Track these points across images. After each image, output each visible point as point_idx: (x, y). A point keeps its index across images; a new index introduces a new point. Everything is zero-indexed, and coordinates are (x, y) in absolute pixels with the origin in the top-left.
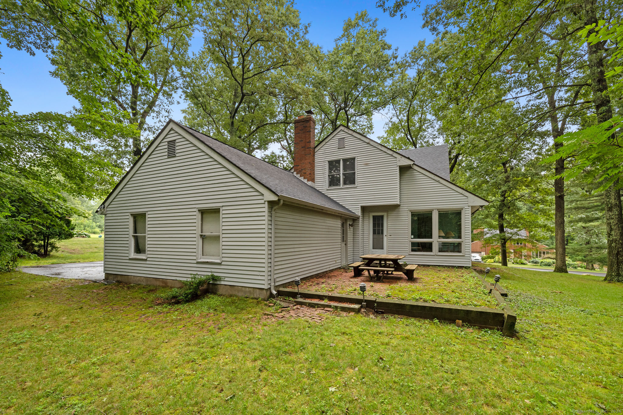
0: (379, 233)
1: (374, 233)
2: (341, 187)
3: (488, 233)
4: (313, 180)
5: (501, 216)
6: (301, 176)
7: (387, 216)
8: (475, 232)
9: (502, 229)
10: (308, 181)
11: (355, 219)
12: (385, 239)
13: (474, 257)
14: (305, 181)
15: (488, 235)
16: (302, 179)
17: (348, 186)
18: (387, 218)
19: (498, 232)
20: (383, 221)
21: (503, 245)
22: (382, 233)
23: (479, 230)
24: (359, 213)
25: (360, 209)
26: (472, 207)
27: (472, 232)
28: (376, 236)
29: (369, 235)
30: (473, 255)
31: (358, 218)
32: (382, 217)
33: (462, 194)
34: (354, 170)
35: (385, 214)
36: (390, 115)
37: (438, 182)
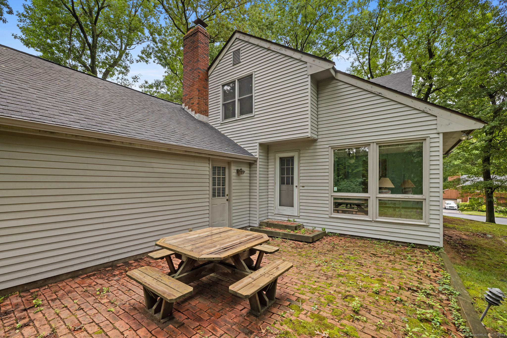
0: (288, 183)
1: (282, 182)
2: (236, 118)
3: (467, 181)
4: (205, 112)
5: (486, 160)
6: (189, 108)
7: (299, 157)
8: (450, 179)
9: (487, 176)
10: (196, 113)
11: (251, 164)
12: (296, 191)
13: (448, 204)
14: (193, 114)
15: (468, 183)
16: (189, 111)
17: (244, 116)
18: (299, 160)
19: (482, 179)
20: (293, 165)
21: (489, 196)
22: (292, 183)
23: (455, 177)
24: (256, 153)
25: (258, 147)
26: (445, 134)
27: (445, 179)
28: (284, 187)
29: (274, 186)
30: (447, 202)
31: (256, 161)
32: (292, 158)
33: (424, 112)
34: (252, 92)
35: (295, 155)
36: (352, 60)
37: (379, 95)
